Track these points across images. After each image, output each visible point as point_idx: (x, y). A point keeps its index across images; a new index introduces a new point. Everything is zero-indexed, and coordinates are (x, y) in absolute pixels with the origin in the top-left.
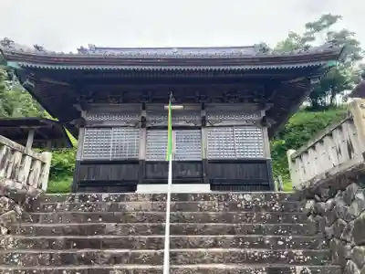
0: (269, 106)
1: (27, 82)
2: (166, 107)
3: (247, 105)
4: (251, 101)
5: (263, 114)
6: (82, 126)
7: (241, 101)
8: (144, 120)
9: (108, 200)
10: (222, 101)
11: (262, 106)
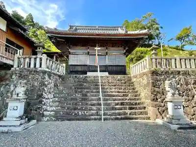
0: (127, 48)
1: (53, 40)
2: (95, 48)
3: (120, 48)
4: (122, 47)
5: (125, 51)
6: (70, 54)
7: (119, 47)
8: (88, 53)
9: (82, 77)
10: (113, 47)
11: (125, 49)
